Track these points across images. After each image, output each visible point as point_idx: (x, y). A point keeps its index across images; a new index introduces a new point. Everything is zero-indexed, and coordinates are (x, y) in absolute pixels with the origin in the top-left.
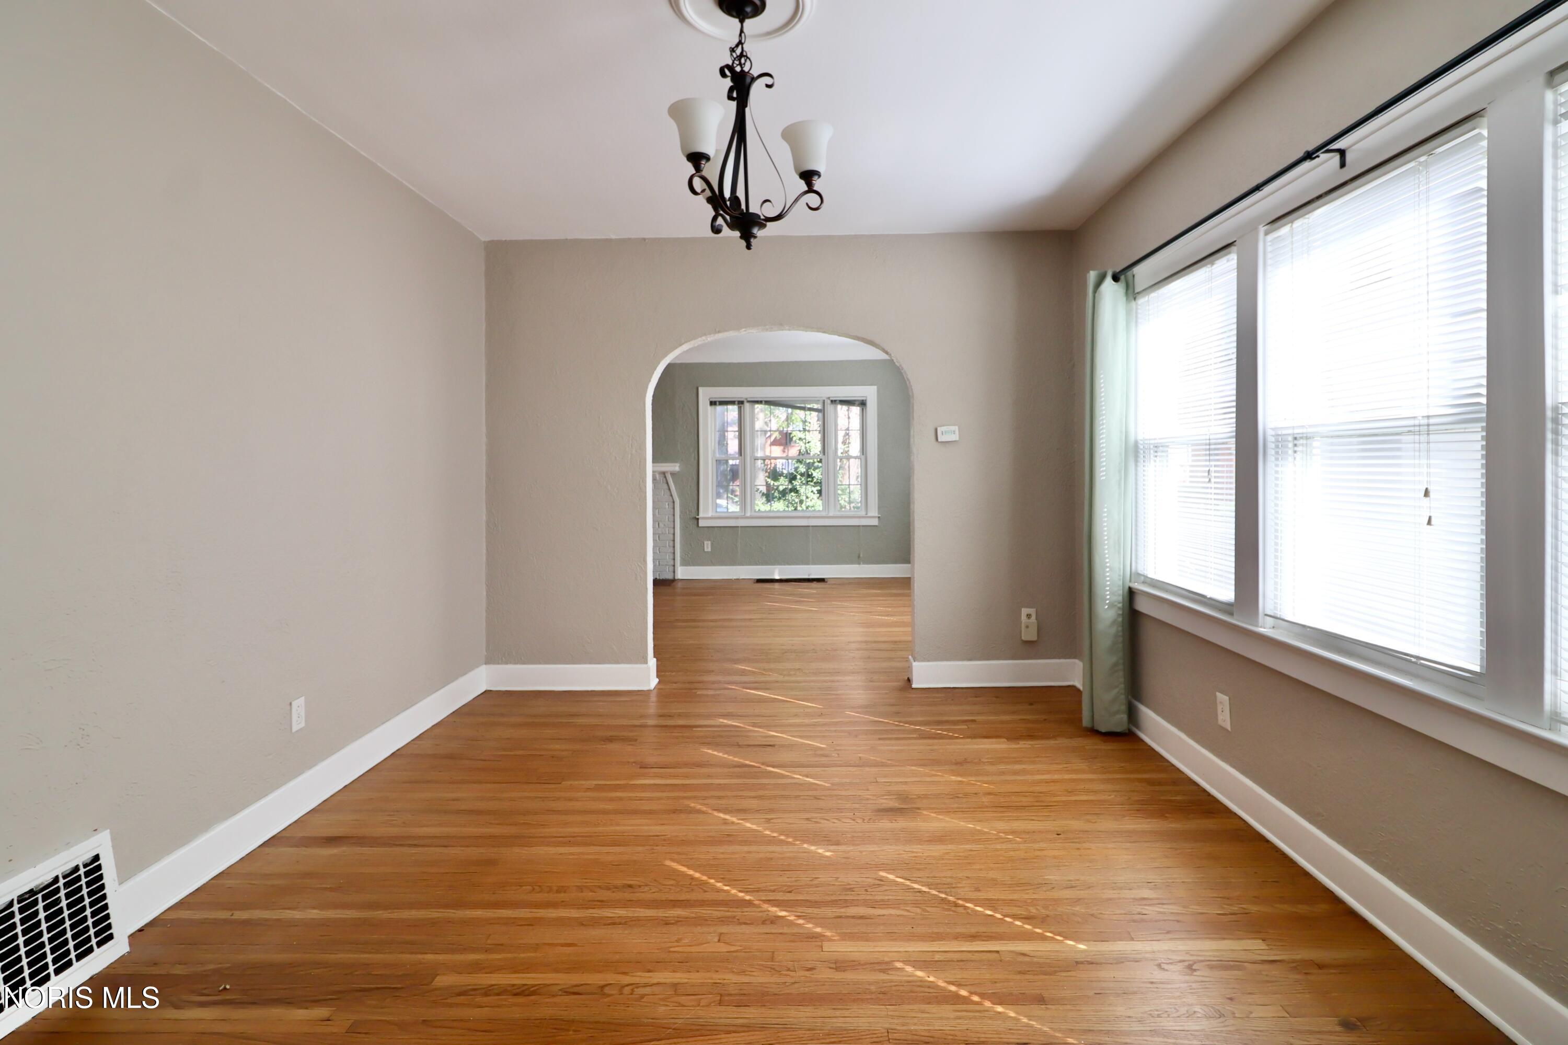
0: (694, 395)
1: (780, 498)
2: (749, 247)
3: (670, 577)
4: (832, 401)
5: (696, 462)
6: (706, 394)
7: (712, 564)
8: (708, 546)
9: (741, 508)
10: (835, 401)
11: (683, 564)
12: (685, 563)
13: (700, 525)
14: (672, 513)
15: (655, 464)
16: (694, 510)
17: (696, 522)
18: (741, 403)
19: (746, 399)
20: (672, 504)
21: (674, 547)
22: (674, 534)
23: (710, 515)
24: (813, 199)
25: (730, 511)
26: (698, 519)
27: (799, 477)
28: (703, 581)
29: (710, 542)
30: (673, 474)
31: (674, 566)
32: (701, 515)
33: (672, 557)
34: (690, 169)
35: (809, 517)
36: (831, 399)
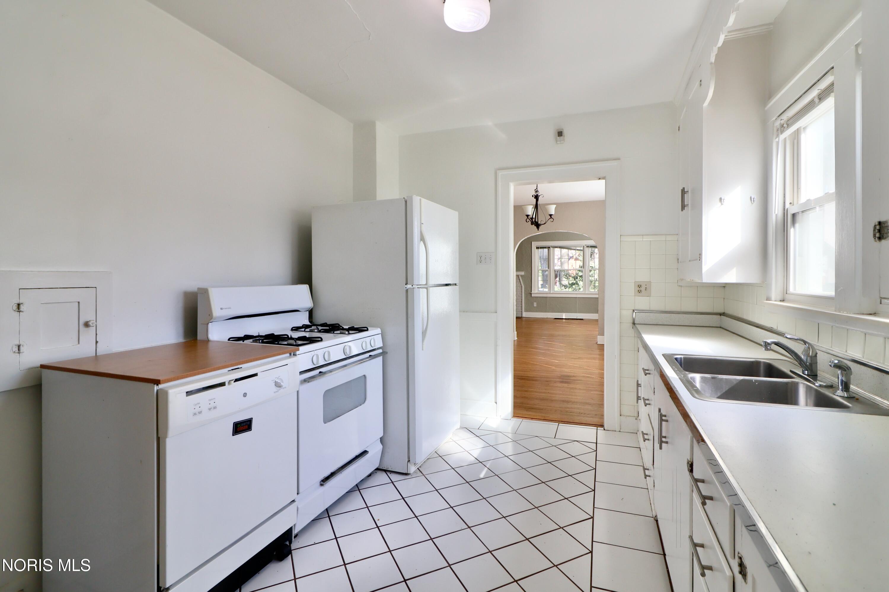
0: (530, 245)
1: (570, 287)
2: (538, 230)
3: (520, 316)
4: (587, 246)
5: (531, 271)
6: (534, 244)
7: (537, 311)
8: (535, 304)
9: (549, 290)
10: (588, 246)
11: (525, 311)
12: (526, 311)
13: (532, 296)
14: (521, 291)
15: (517, 272)
16: (530, 290)
17: (530, 295)
18: (549, 248)
19: (551, 246)
20: (521, 287)
21: (522, 304)
22: (522, 299)
23: (536, 292)
24: (552, 220)
25: (544, 290)
26: (531, 294)
27: (579, 277)
28: (533, 318)
29: (536, 303)
30: (521, 276)
31: (522, 312)
32: (533, 292)
33: (521, 308)
34: (526, 218)
35: (577, 294)
36: (587, 245)
